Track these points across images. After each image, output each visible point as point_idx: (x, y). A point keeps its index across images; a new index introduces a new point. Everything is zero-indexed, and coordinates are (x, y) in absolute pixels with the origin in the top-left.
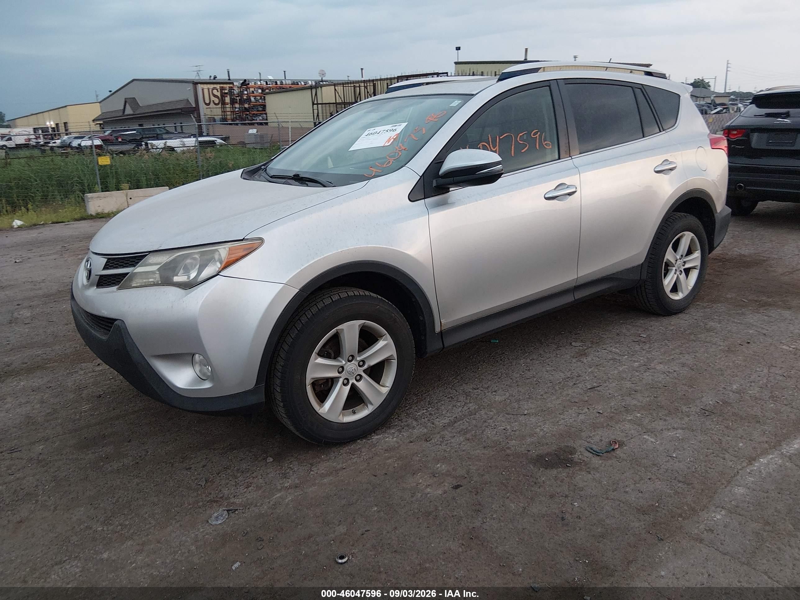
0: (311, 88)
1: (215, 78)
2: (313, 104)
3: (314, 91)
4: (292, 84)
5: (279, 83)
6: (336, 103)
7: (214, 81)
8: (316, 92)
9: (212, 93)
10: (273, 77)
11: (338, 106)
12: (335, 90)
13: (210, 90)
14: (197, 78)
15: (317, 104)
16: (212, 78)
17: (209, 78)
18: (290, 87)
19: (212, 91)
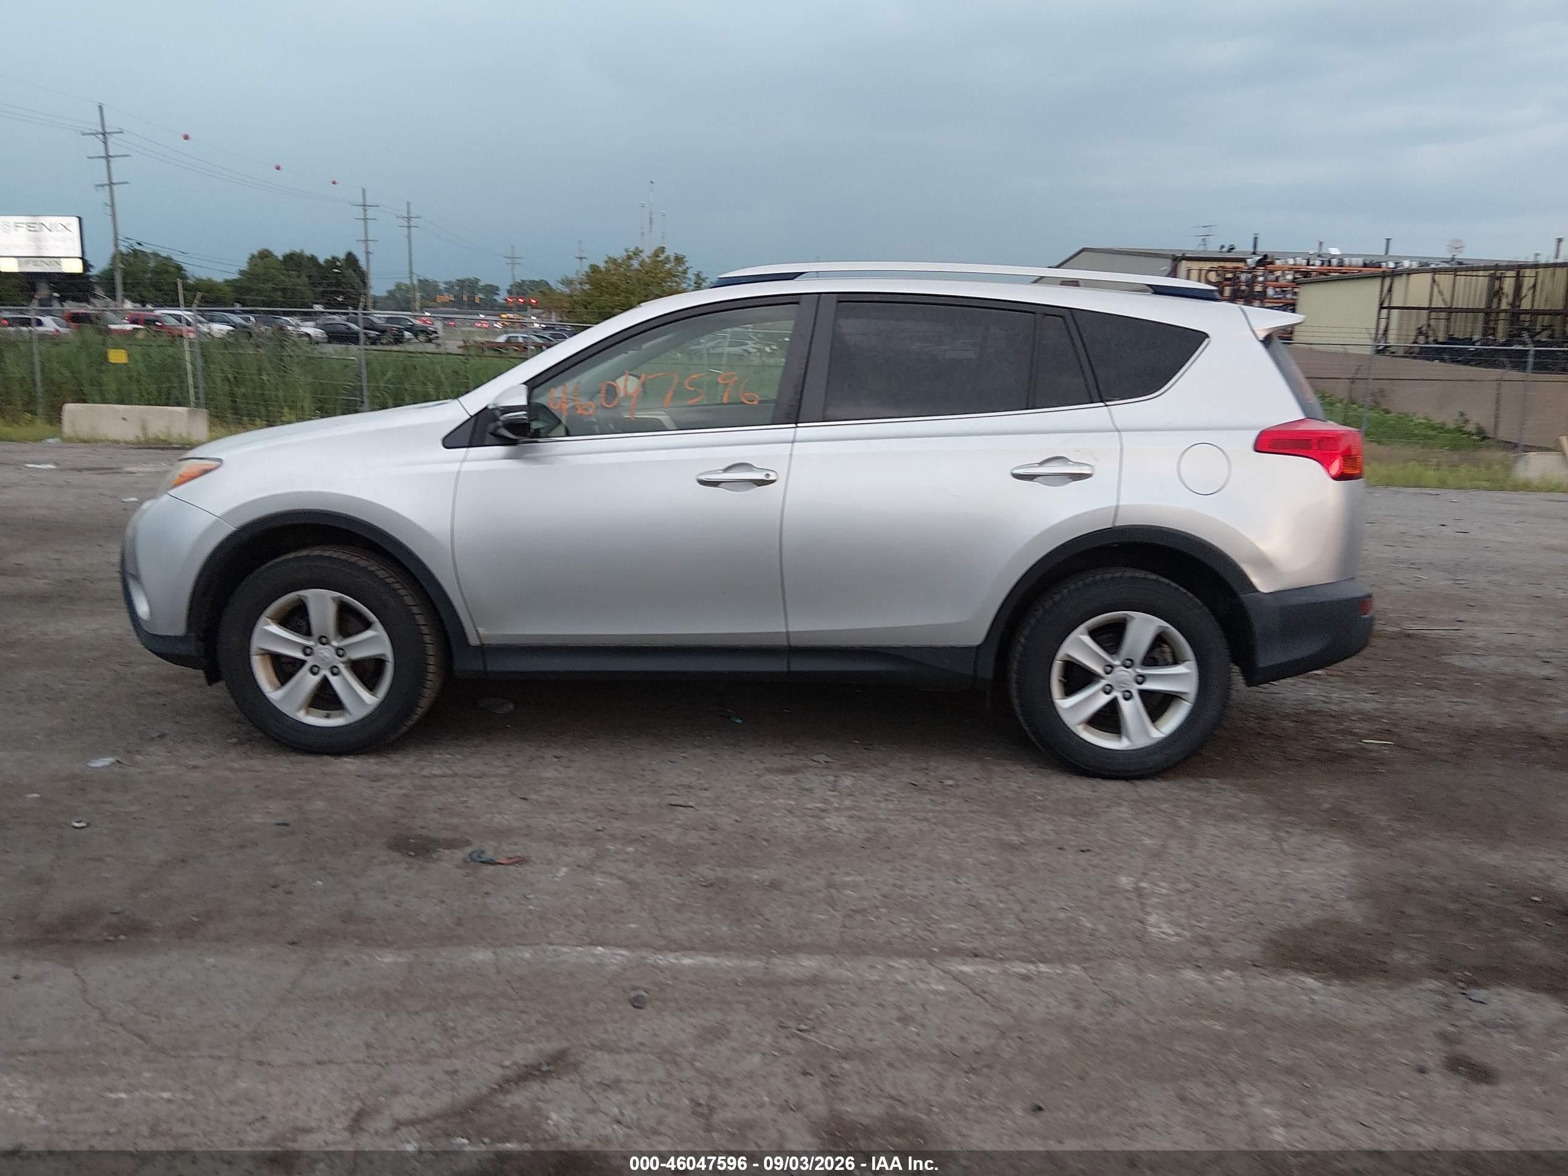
0: (1383, 276)
1: (1231, 249)
2: (1382, 308)
3: (1387, 282)
4: (1365, 265)
5: (1334, 262)
6: (1430, 309)
7: (1229, 256)
8: (1392, 284)
9: (1206, 277)
10: (1340, 249)
11: (1433, 315)
12: (1434, 281)
13: (1203, 273)
14: (1201, 248)
15: (1390, 308)
16: (1225, 249)
17: (1218, 249)
18: (1360, 271)
19: (1207, 274)
